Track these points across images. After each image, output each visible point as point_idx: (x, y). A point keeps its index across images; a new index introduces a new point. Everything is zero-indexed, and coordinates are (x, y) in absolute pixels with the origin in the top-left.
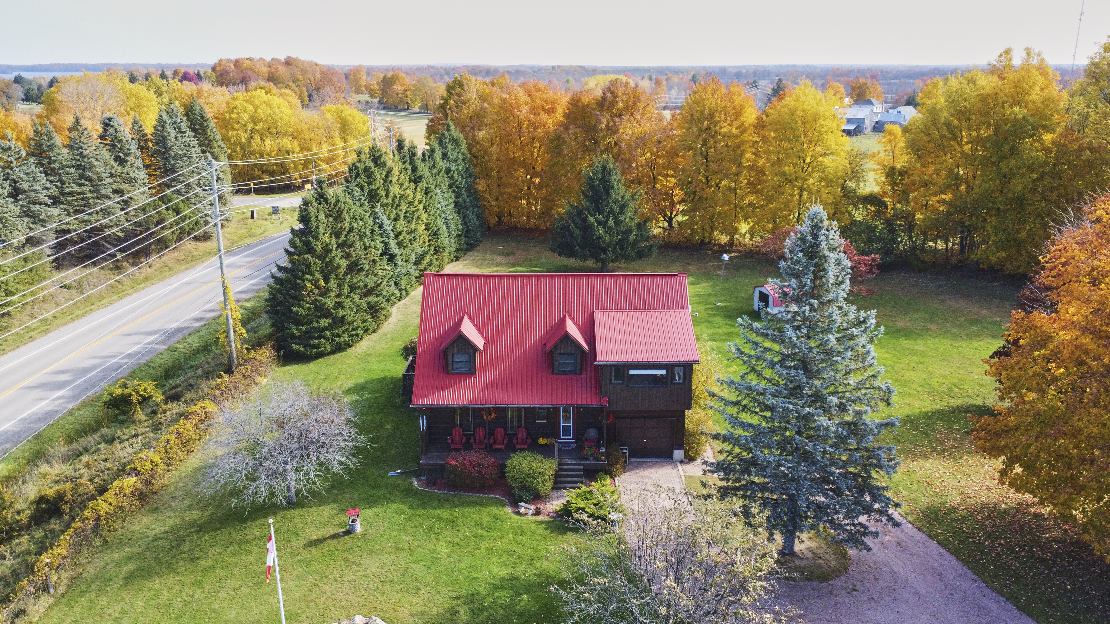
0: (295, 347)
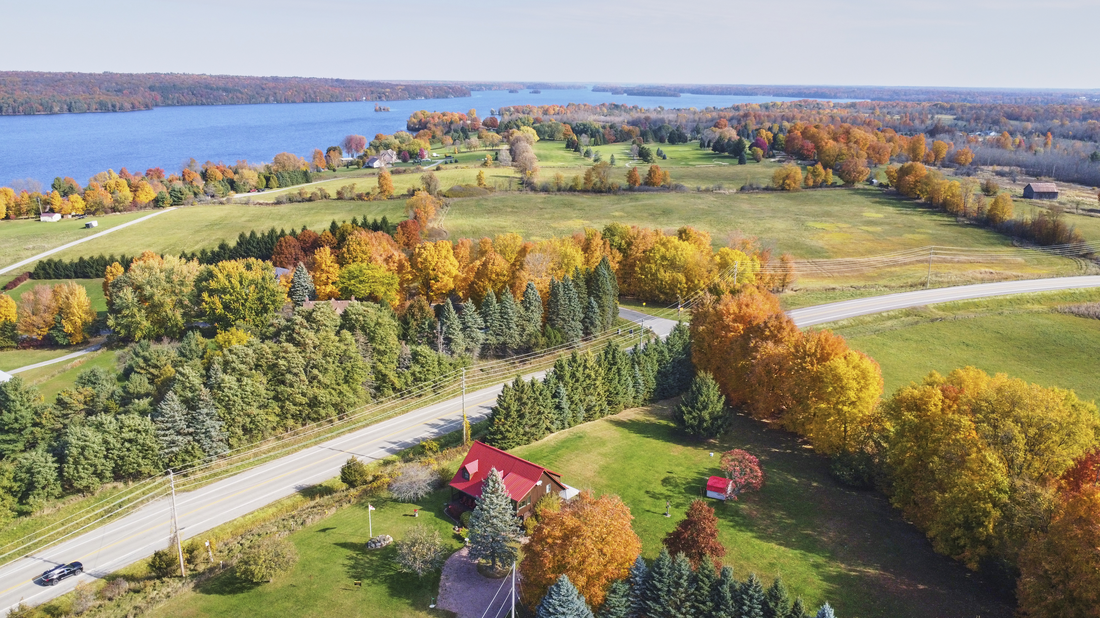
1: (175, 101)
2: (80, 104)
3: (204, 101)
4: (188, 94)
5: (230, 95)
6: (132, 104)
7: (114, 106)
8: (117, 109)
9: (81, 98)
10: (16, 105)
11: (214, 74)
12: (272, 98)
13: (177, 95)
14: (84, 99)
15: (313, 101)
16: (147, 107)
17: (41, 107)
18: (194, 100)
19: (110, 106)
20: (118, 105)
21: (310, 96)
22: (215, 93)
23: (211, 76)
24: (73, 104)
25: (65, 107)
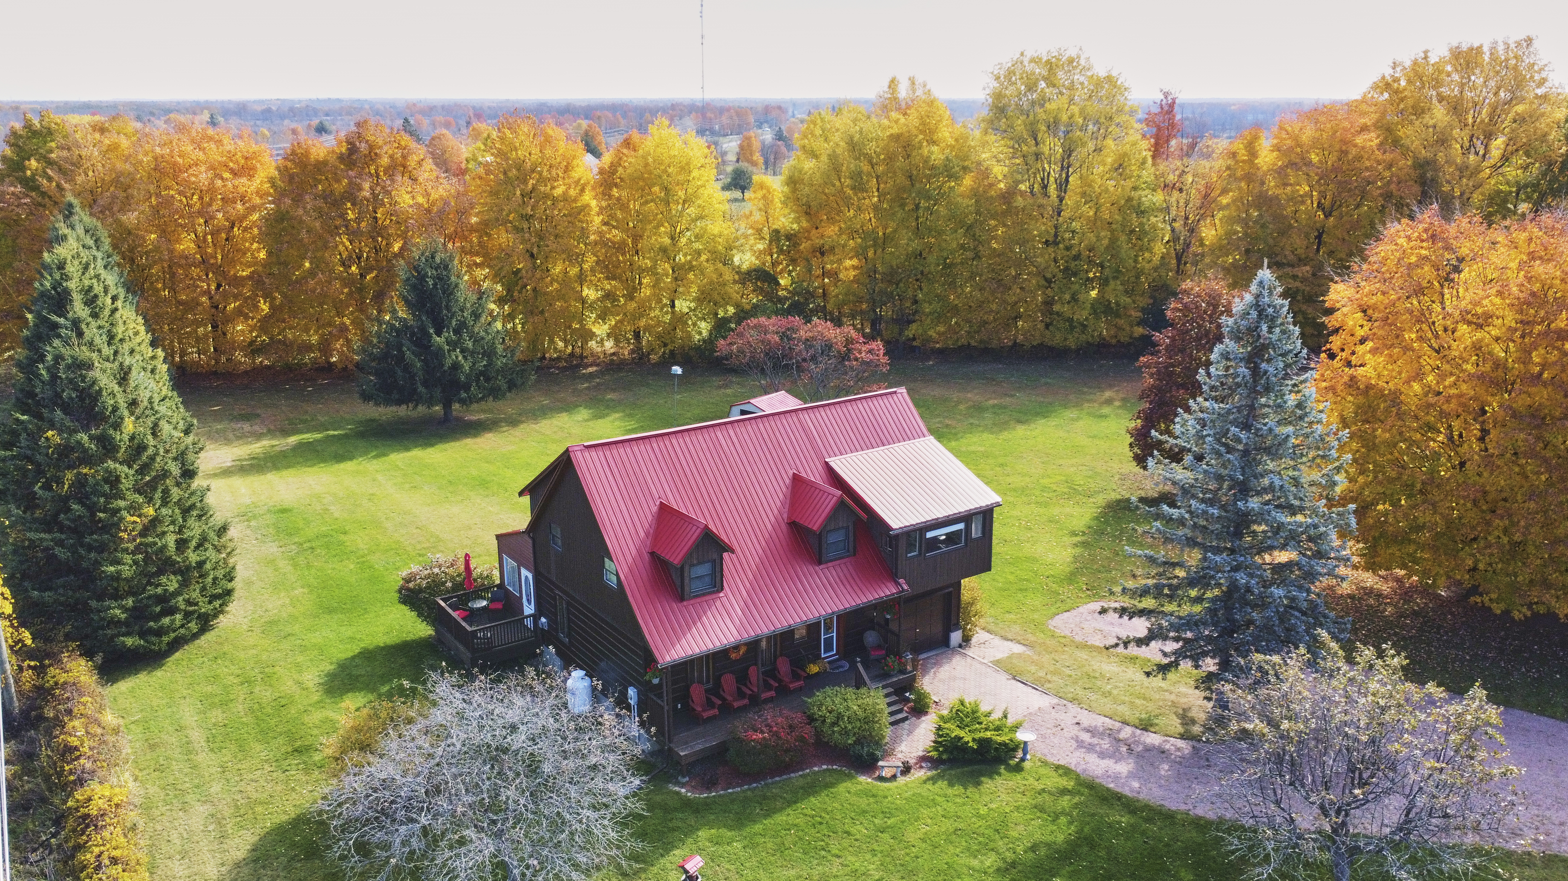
0: (129, 641)
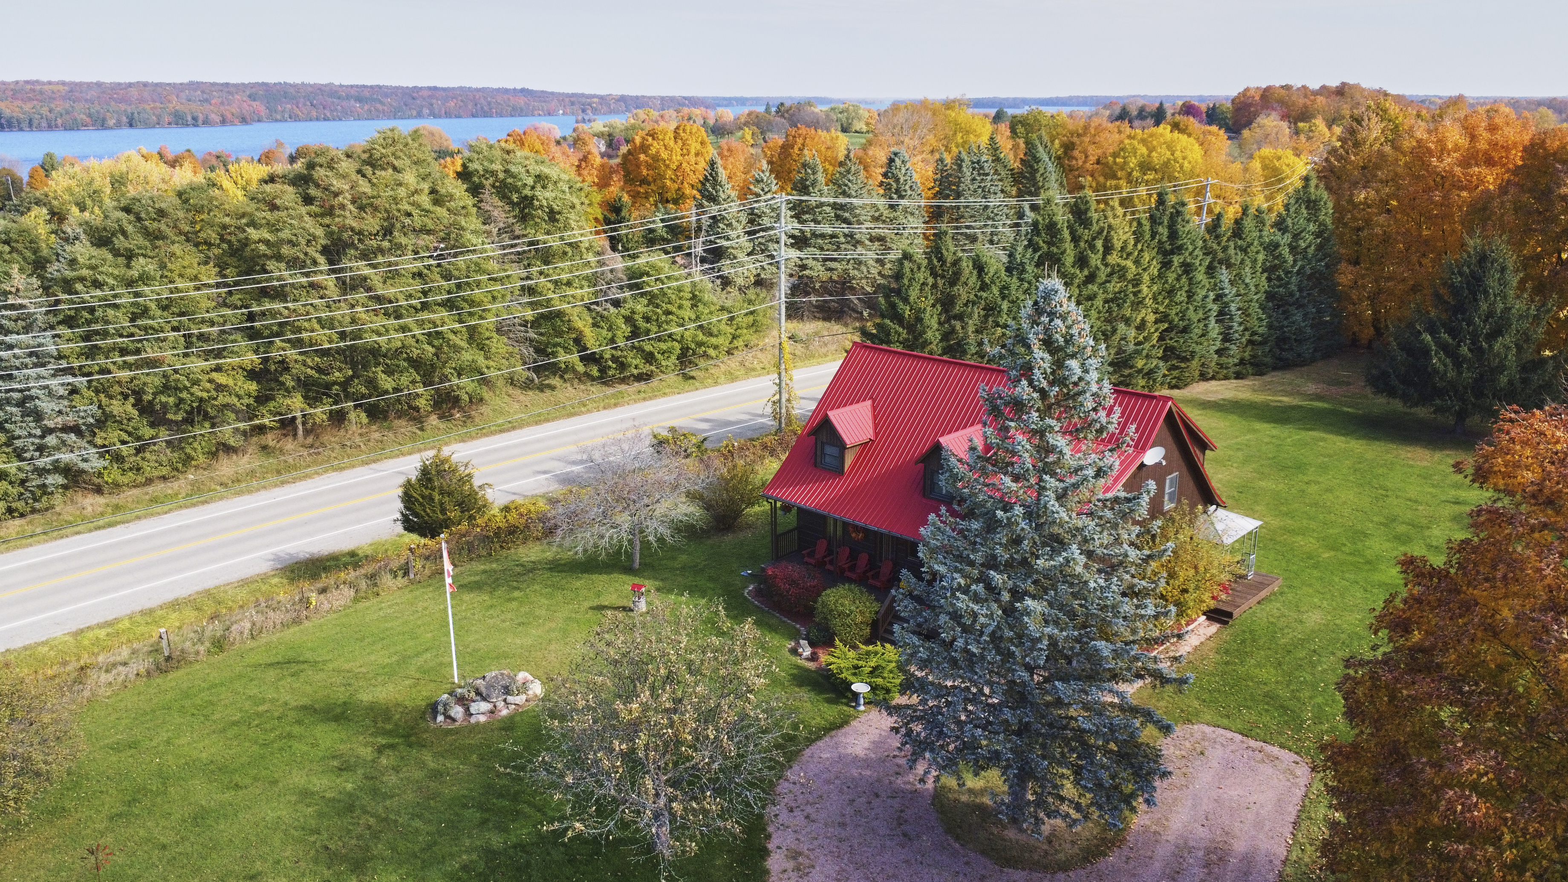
1: (287, 116)
2: (146, 116)
3: (328, 114)
4: (305, 105)
5: (366, 107)
6: (222, 116)
7: (195, 119)
8: (200, 122)
9: (147, 107)
10: (52, 116)
11: (345, 83)
12: (426, 111)
13: (289, 106)
14: (152, 109)
15: (486, 114)
16: (244, 120)
17: (88, 120)
18: (314, 113)
19: (189, 118)
20: (201, 118)
21: (482, 108)
22: (344, 103)
23: (341, 86)
24: (136, 115)
25: (124, 119)
